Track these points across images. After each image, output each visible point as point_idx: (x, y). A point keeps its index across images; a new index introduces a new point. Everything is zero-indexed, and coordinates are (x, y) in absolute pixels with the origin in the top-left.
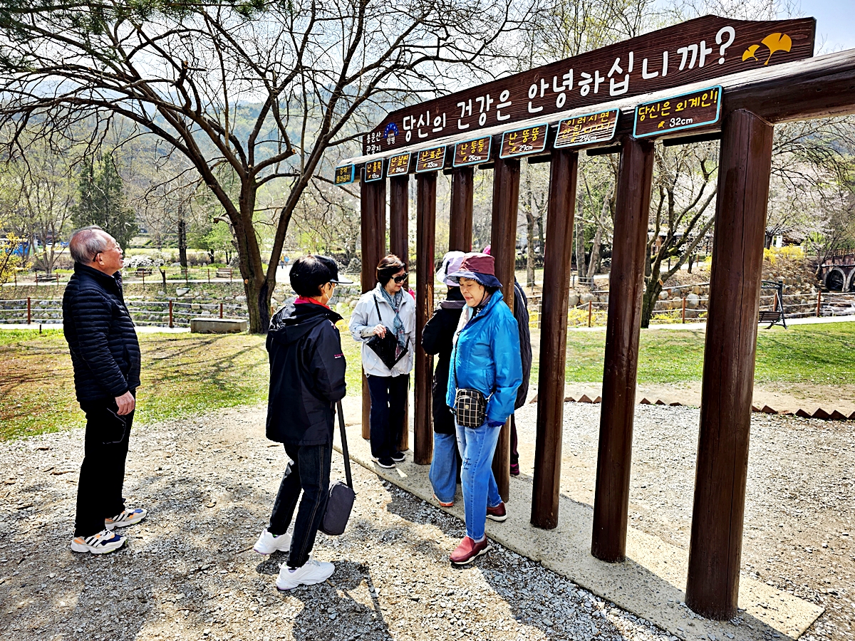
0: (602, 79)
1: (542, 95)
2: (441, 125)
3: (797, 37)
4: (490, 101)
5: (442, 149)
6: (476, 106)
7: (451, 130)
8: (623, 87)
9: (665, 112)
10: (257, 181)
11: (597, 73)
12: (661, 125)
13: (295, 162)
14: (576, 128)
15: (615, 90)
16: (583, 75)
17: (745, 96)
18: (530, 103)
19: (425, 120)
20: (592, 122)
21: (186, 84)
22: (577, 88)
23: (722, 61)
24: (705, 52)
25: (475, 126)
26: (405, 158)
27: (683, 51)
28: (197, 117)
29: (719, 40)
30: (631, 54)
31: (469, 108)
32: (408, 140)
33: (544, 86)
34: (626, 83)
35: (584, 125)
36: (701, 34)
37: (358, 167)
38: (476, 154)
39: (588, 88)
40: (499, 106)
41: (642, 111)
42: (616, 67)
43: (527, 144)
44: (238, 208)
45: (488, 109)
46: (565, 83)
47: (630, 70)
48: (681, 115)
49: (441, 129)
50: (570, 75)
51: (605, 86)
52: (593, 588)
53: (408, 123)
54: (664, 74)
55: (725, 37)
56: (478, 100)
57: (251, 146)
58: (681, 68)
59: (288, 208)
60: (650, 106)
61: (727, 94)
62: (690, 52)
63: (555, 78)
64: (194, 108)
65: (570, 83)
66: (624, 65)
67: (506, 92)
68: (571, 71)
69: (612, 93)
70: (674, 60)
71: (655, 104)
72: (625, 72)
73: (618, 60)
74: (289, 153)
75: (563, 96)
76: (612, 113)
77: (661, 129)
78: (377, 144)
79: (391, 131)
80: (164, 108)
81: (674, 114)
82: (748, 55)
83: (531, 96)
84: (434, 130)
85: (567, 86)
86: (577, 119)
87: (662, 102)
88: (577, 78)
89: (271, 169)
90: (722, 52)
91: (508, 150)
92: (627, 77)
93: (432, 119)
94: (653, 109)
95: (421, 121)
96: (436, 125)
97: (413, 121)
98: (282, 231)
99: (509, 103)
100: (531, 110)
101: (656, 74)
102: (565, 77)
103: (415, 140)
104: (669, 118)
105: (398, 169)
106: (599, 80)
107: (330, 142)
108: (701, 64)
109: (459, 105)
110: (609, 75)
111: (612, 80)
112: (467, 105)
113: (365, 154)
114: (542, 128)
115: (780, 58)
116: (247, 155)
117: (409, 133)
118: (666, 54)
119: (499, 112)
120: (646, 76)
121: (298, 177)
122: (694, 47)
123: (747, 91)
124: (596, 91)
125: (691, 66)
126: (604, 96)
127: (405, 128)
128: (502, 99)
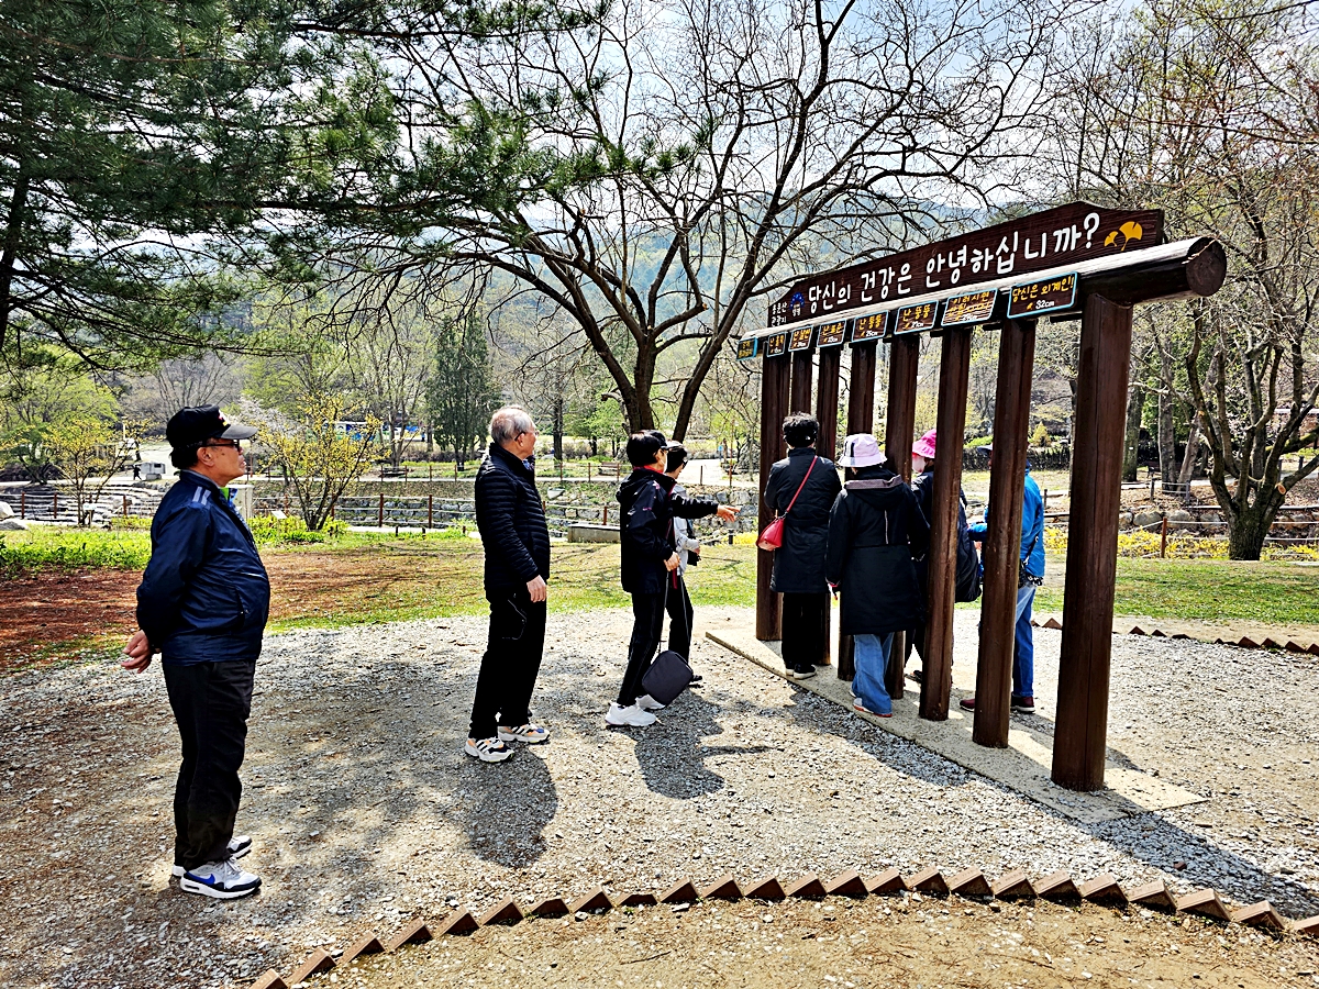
0: (992, 257)
1: (939, 270)
2: (845, 297)
3: (1147, 227)
4: (892, 274)
5: (842, 323)
6: (879, 278)
7: (855, 302)
8: (1008, 266)
9: (1034, 294)
10: (658, 345)
11: (987, 250)
12: (1029, 307)
13: (707, 318)
14: (961, 307)
15: (1003, 268)
16: (976, 252)
17: (1096, 282)
18: (928, 278)
19: (830, 290)
20: (975, 302)
21: (580, 233)
22: (970, 264)
23: (1089, 245)
24: (1076, 235)
25: (877, 300)
26: (807, 332)
27: (1058, 233)
28: (590, 270)
29: (1086, 226)
30: (1016, 234)
31: (873, 280)
32: (813, 311)
33: (941, 261)
34: (1011, 262)
35: (968, 304)
36: (1073, 219)
37: (762, 340)
38: (874, 329)
39: (979, 264)
40: (900, 280)
41: (1016, 292)
42: (1003, 246)
43: (919, 320)
44: (632, 381)
45: (890, 282)
46: (959, 259)
47: (1015, 249)
48: (1047, 298)
49: (845, 301)
50: (964, 251)
51: (993, 264)
52: (958, 760)
53: (814, 294)
54: (1043, 255)
55: (1092, 222)
56: (881, 272)
57: (653, 300)
58: (1057, 250)
59: (696, 379)
60: (1022, 288)
61: (1082, 280)
62: (1064, 235)
63: (951, 254)
64: (587, 257)
65: (964, 259)
66: (1010, 244)
67: (907, 265)
68: (965, 247)
69: (1000, 271)
70: (1052, 241)
71: (1026, 286)
72: (1011, 251)
73: (1005, 239)
74: (700, 308)
75: (957, 271)
76: (992, 293)
77: (1029, 310)
78: (782, 315)
79: (797, 301)
80: (553, 260)
81: (1041, 297)
82: (1109, 240)
83: (930, 270)
84: (839, 302)
85: (961, 262)
86: (962, 298)
87: (1031, 285)
88: (970, 255)
89: (675, 331)
90: (1089, 237)
91: (902, 326)
92: (1012, 256)
93: (837, 290)
94: (1024, 291)
95: (826, 292)
96: (841, 296)
97: (819, 292)
98: (686, 411)
99: (909, 277)
100: (929, 285)
101: (1036, 254)
102: (959, 253)
103: (821, 312)
104: (1036, 300)
105: (800, 344)
106: (988, 258)
107: (753, 291)
108: (1073, 248)
109: (863, 276)
110: (997, 253)
111: (1000, 259)
112: (871, 277)
113: (770, 326)
114: (933, 305)
115: (1134, 245)
116: (646, 312)
117: (815, 304)
118: (1044, 235)
119: (900, 286)
120: (1028, 256)
121: (709, 339)
122: (1067, 231)
123: (1098, 278)
124: (986, 268)
125: (1064, 249)
126: (990, 274)
127: (811, 299)
128: (903, 273)
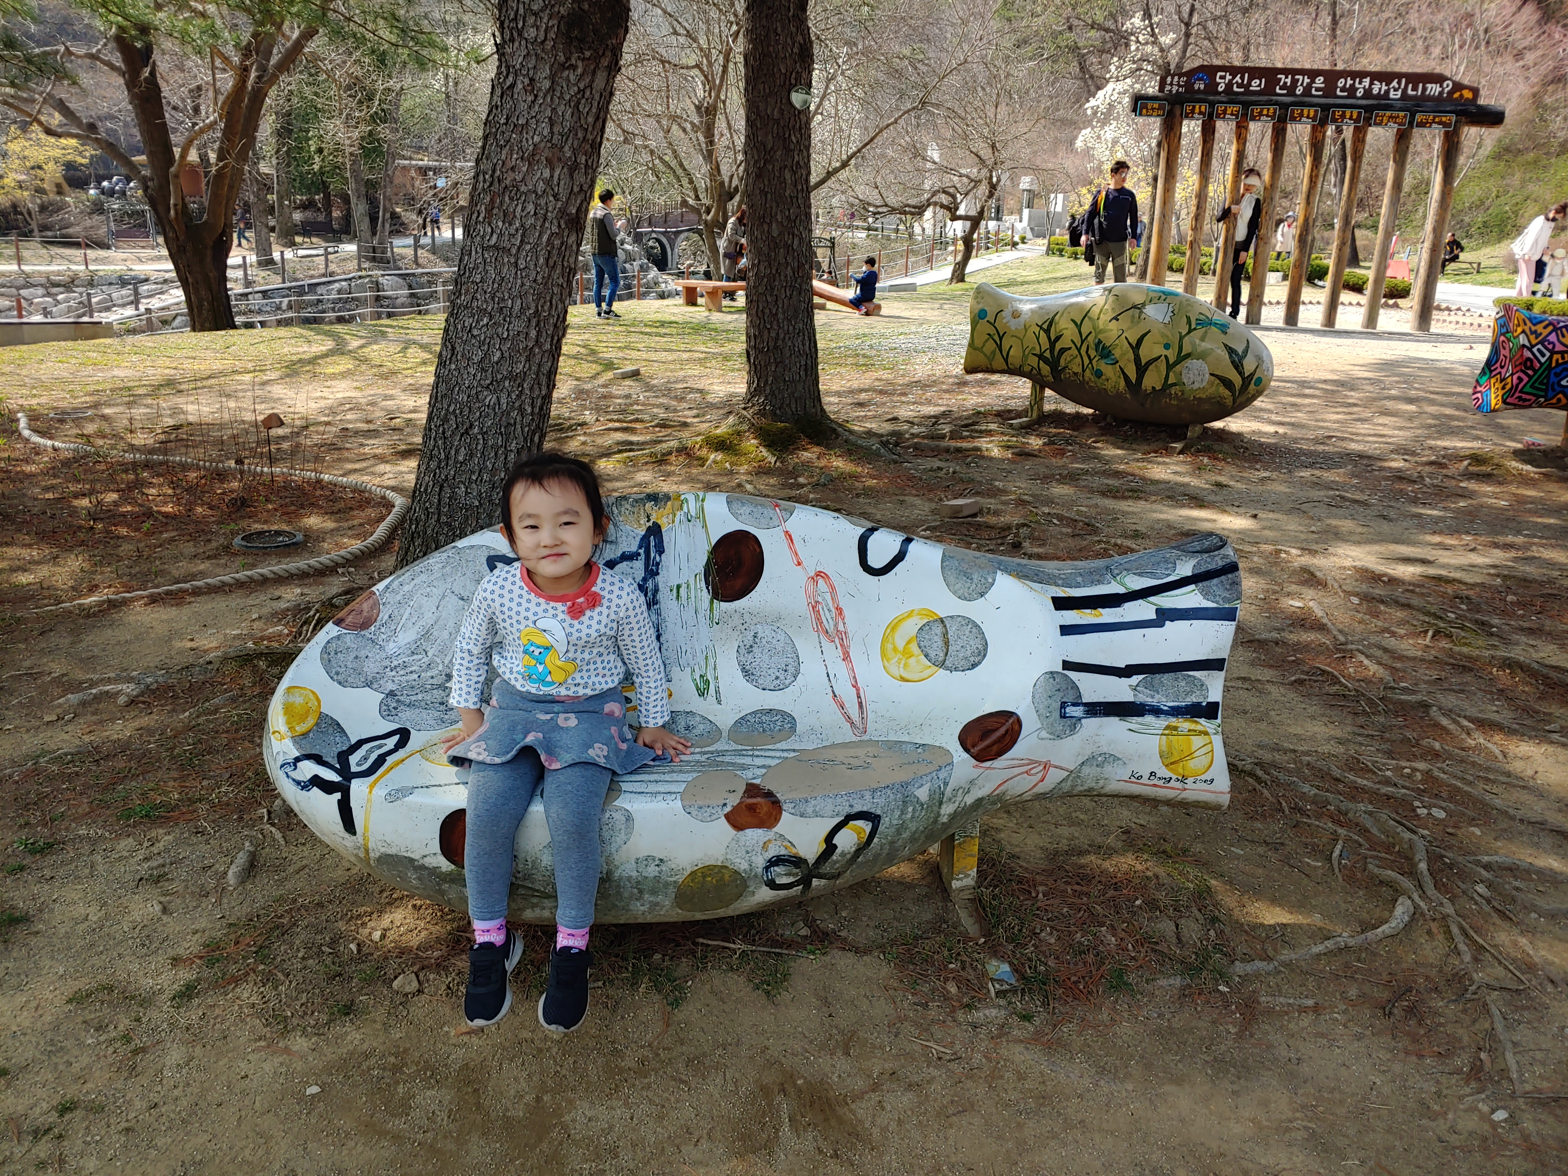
1: (1348, 86)
2: (1260, 86)
4: (1307, 80)
6: (1295, 82)
8: (1397, 95)
16: (1375, 82)
18: (1339, 89)
19: (1242, 78)
22: (1370, 89)
23: (1445, 95)
24: (1439, 89)
27: (1430, 86)
29: (1444, 86)
30: (1403, 80)
31: (1289, 81)
33: (1350, 82)
34: (1399, 93)
39: (1379, 90)
40: (1313, 85)
42: (1395, 84)
45: (1305, 85)
46: (1362, 84)
47: (1402, 87)
49: (1259, 89)
50: (1368, 80)
51: (1387, 92)
53: (1222, 77)
54: (1419, 94)
56: (1296, 77)
58: (1428, 93)
62: (1432, 88)
63: (1357, 80)
65: (1368, 84)
66: (1399, 83)
67: (1322, 78)
69: (1392, 97)
70: (1424, 89)
72: (1400, 87)
75: (1363, 90)
79: (1200, 79)
83: (1339, 85)
84: (1251, 89)
85: (1365, 86)
88: (1371, 83)
90: (1445, 92)
92: (1400, 90)
93: (1250, 80)
95: (1238, 79)
96: (1253, 85)
97: (1228, 77)
99: (1323, 85)
100: (1339, 93)
101: (1415, 93)
102: (1363, 80)
106: (1384, 88)
108: (1436, 94)
109: (1279, 76)
110: (1391, 87)
111: (1392, 90)
112: (1287, 78)
117: (1224, 84)
118: (1420, 85)
119: (1314, 89)
120: (1410, 92)
122: (1434, 86)
124: (1383, 93)
125: (1432, 94)
127: (1218, 80)
